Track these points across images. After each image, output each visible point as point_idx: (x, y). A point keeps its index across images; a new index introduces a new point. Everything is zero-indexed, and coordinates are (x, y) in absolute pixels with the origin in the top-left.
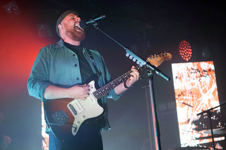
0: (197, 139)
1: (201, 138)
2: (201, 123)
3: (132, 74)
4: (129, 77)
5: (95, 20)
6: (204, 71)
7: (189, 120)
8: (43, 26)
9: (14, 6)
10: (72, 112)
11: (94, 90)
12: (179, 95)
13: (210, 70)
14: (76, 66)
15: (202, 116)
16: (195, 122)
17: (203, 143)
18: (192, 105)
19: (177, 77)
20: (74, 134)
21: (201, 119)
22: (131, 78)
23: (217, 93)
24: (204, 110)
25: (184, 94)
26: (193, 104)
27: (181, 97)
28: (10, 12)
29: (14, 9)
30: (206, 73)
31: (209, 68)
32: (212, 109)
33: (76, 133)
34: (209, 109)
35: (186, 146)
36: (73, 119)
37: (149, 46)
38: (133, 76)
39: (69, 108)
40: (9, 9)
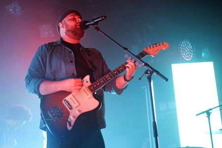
3: (127, 65)
4: (125, 69)
5: (95, 21)
8: (45, 26)
9: (17, 6)
11: (89, 84)
14: (71, 62)
20: (69, 128)
22: (127, 69)
28: (12, 12)
29: (17, 10)
33: (71, 128)
35: (185, 146)
38: (128, 67)
39: (64, 103)
40: (11, 10)
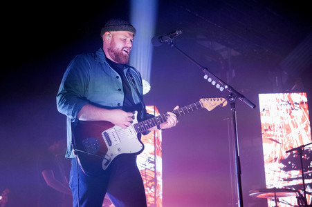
0: (285, 180)
1: (289, 180)
2: (290, 163)
6: (296, 103)
7: (276, 159)
10: (106, 142)
11: (135, 121)
12: (266, 130)
13: (302, 103)
14: (120, 90)
15: (292, 154)
16: (283, 161)
17: (291, 185)
18: (280, 142)
19: (264, 110)
21: (290, 158)
23: (309, 128)
24: (294, 147)
25: (272, 129)
26: (282, 140)
27: (268, 132)
30: (298, 106)
31: (301, 100)
32: (303, 146)
34: (299, 146)
35: (272, 187)
36: (106, 150)
37: (234, 75)
